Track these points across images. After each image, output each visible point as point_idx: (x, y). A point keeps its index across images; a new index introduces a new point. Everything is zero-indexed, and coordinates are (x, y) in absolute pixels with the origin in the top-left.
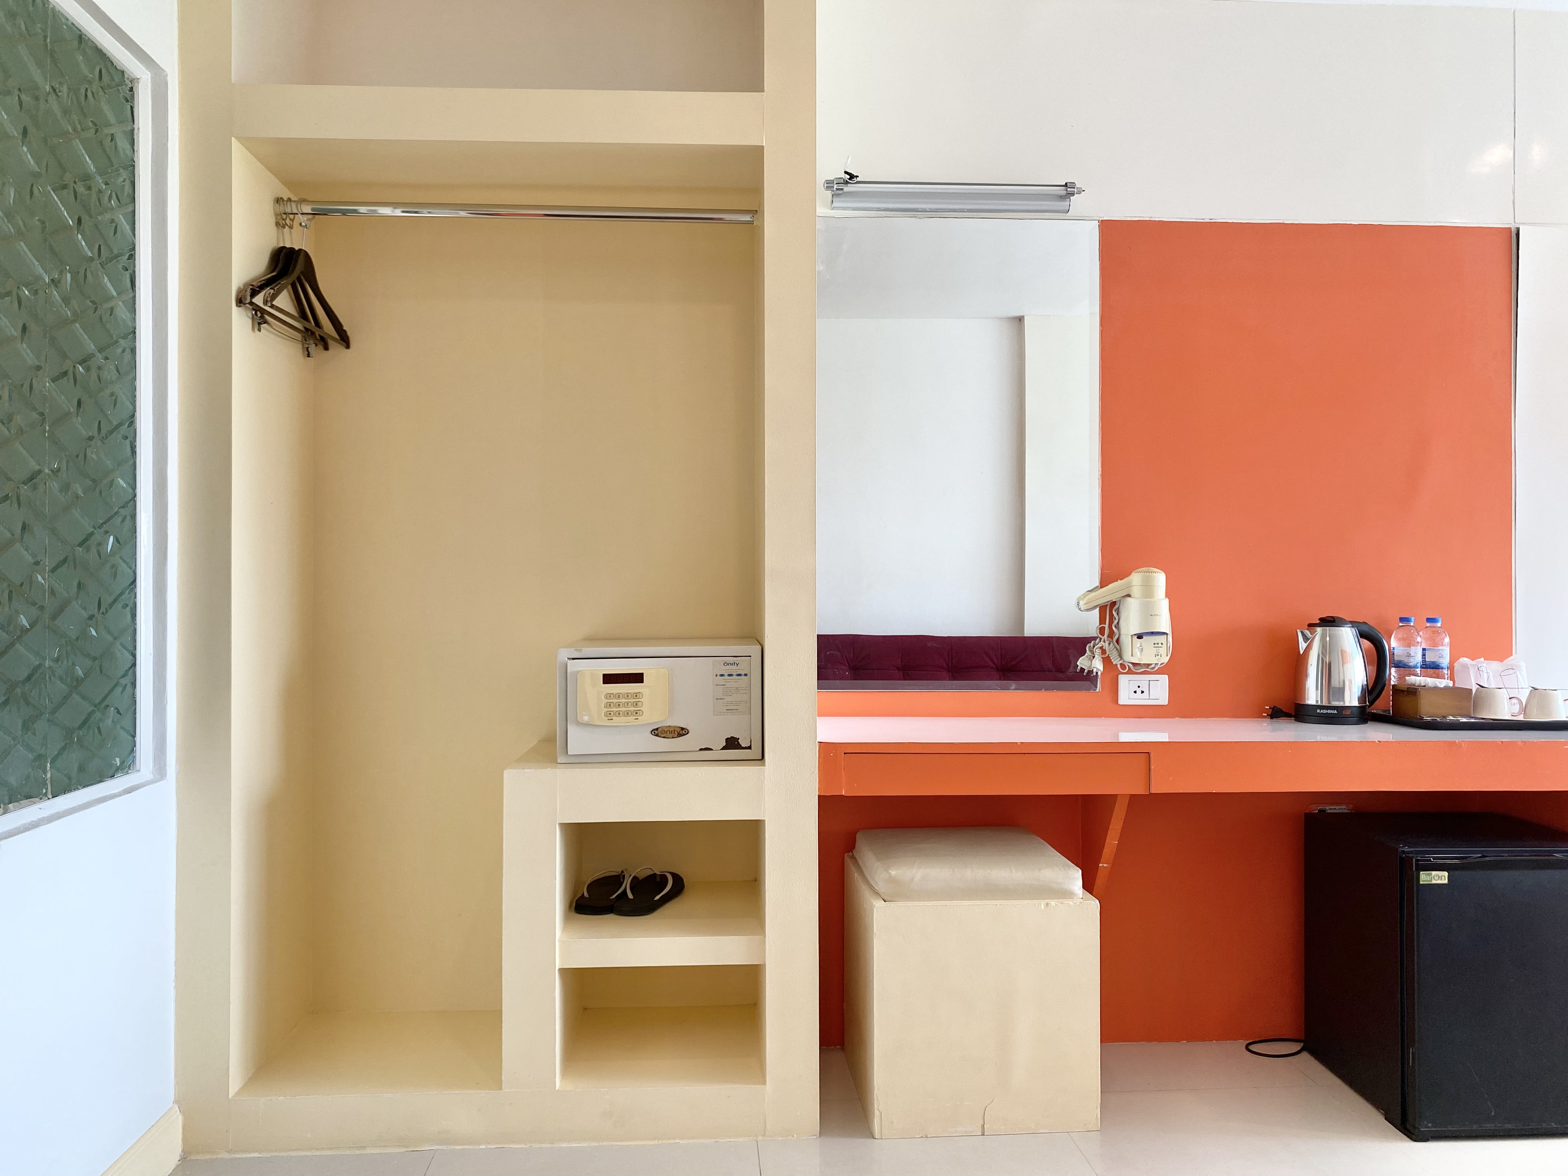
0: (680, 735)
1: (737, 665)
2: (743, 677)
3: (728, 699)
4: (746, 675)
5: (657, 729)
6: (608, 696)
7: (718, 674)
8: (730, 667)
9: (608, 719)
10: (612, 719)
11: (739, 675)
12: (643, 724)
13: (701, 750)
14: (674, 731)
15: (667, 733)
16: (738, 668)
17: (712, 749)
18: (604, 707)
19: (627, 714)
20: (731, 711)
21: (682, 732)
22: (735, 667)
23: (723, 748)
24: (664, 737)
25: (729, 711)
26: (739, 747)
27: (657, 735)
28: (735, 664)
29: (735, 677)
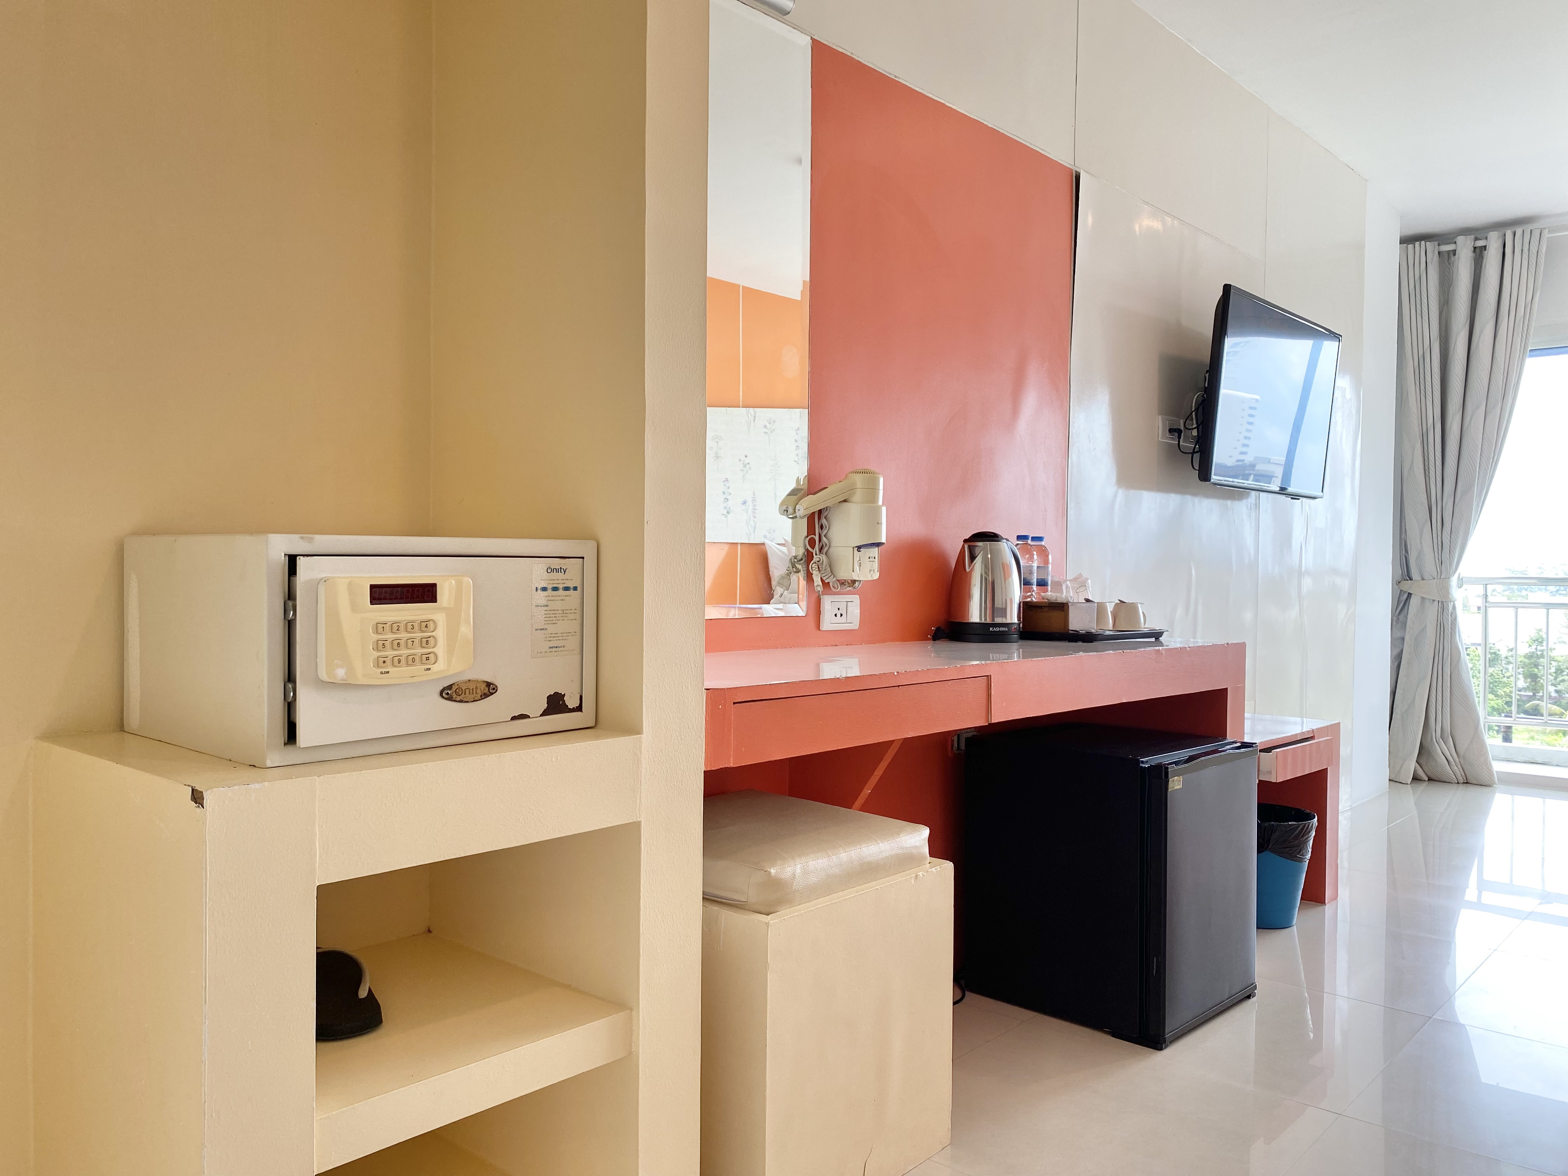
0: (485, 696)
1: (565, 572)
2: (571, 592)
3: (552, 629)
4: (575, 589)
5: (450, 687)
6: (379, 627)
7: (539, 588)
8: (555, 575)
9: (382, 673)
10: (388, 672)
11: (567, 589)
12: (433, 680)
13: (514, 718)
14: (477, 688)
15: (465, 694)
16: (564, 577)
17: (528, 717)
18: (373, 649)
19: (412, 661)
20: (556, 649)
21: (490, 689)
22: (560, 575)
23: (545, 713)
24: (461, 701)
25: (554, 649)
26: (564, 709)
27: (450, 699)
28: (562, 570)
29: (561, 592)
